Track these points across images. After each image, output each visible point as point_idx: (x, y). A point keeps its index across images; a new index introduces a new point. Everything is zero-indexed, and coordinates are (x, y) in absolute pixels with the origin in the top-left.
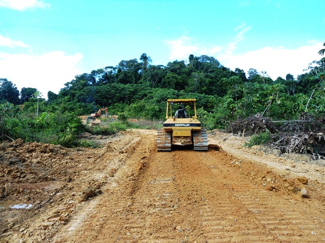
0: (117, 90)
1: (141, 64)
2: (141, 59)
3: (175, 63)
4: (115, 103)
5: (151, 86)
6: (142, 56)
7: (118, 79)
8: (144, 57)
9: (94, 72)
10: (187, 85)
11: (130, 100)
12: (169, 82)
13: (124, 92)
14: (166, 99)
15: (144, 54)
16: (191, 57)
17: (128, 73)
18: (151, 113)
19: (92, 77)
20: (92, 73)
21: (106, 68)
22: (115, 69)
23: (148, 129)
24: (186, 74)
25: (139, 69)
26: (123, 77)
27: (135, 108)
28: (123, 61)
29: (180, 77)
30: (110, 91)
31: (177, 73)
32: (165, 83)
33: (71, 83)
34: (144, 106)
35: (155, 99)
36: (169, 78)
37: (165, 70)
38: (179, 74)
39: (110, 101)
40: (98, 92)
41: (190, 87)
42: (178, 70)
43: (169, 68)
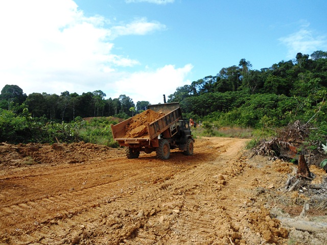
0: (214, 99)
1: (241, 70)
2: (240, 65)
3: (280, 64)
4: (212, 111)
5: (250, 92)
6: (241, 62)
7: (217, 88)
8: (243, 63)
9: (194, 83)
10: (293, 88)
11: (227, 108)
12: (271, 87)
13: (220, 101)
14: (263, 105)
15: (242, 60)
16: (299, 55)
17: (228, 80)
18: (245, 120)
19: (192, 88)
20: (192, 84)
21: (206, 78)
22: (214, 78)
23: (231, 137)
24: (292, 75)
25: (239, 75)
26: (222, 86)
27: (229, 116)
28: (223, 69)
29: (284, 80)
30: (207, 101)
31: (282, 76)
32: (266, 88)
33: (174, 95)
34: (240, 114)
35: (252, 106)
36: (270, 82)
37: (267, 73)
38: (283, 76)
39: (207, 111)
40: (196, 102)
41: (296, 90)
42: (282, 72)
43: (272, 71)
